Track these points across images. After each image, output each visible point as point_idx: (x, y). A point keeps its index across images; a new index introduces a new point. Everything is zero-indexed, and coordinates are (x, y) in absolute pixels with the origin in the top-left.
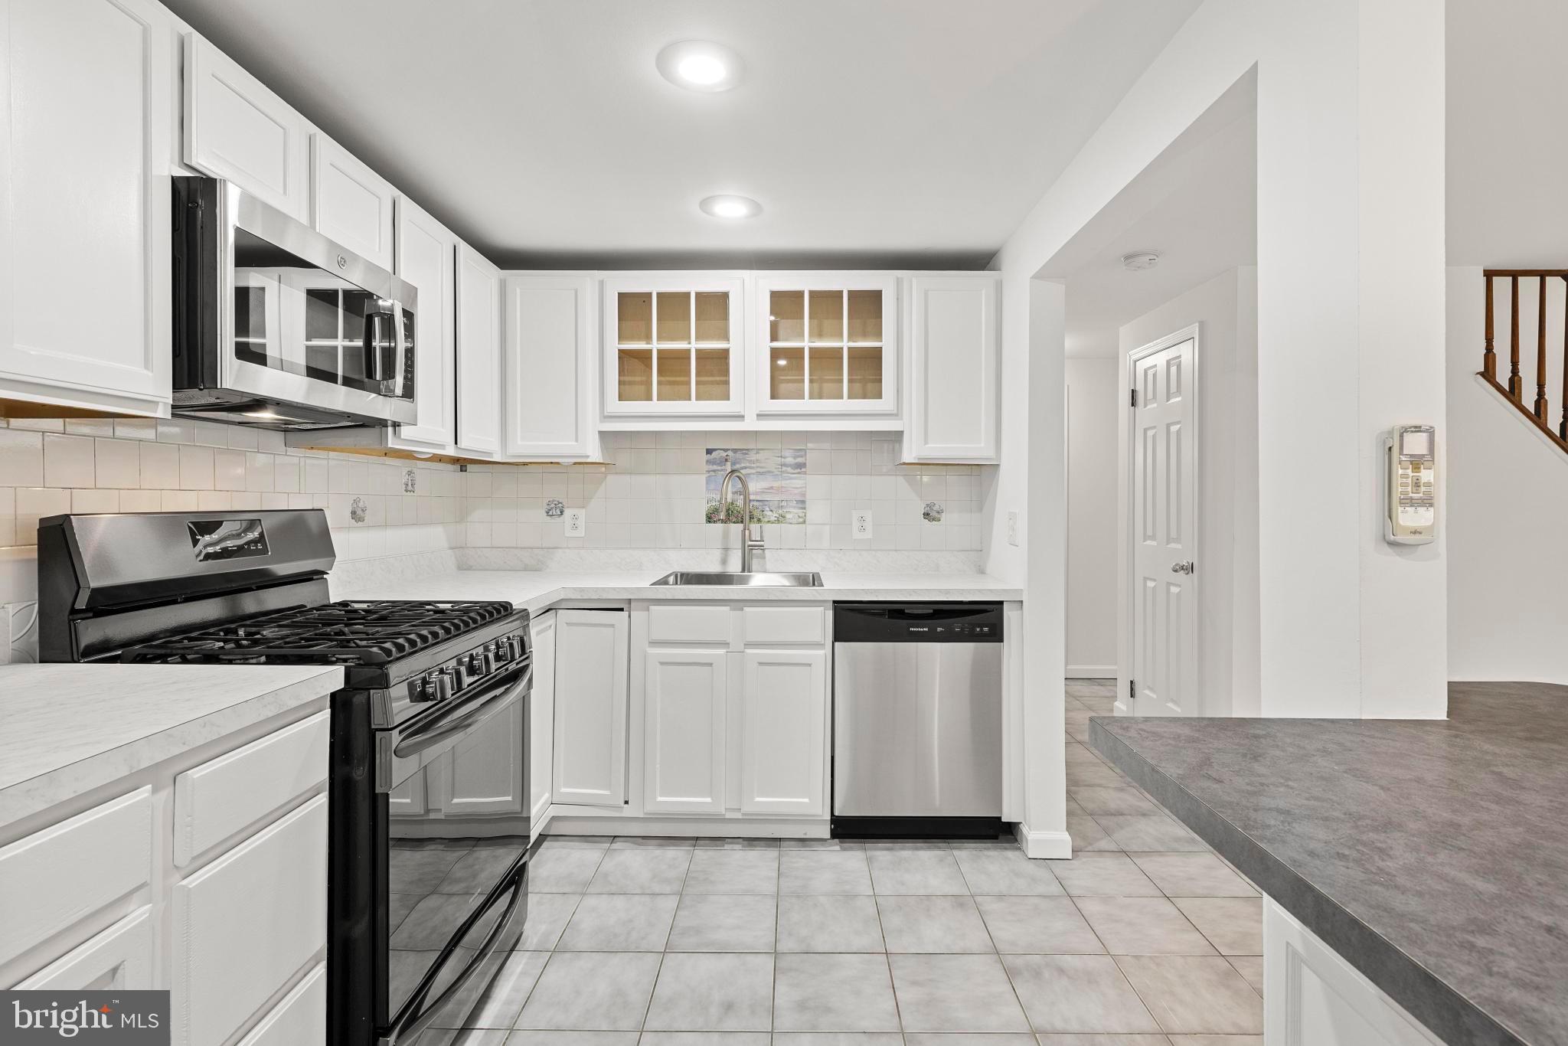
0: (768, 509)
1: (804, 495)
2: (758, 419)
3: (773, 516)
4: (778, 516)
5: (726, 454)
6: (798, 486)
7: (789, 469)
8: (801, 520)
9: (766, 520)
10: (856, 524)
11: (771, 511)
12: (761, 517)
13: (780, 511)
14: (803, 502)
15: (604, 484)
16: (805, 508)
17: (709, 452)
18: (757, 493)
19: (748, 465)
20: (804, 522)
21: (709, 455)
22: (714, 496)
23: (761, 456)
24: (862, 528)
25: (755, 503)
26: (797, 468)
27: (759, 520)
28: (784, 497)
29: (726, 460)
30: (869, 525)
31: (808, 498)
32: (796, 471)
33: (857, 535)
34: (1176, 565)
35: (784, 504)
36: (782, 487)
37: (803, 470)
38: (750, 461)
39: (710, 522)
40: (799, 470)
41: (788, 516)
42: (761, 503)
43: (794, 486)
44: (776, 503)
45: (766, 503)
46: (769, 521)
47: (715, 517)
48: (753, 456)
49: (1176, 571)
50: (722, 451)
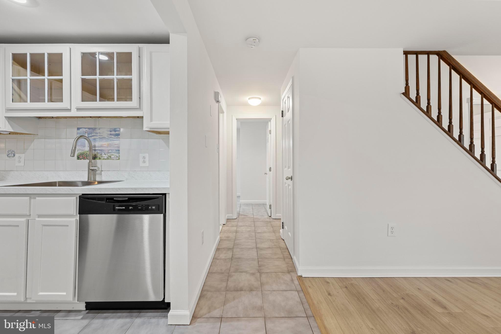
0: (103, 153)
1: (119, 147)
2: (77, 111)
3: (106, 157)
4: (108, 156)
5: (86, 130)
6: (116, 144)
7: (113, 136)
8: (118, 158)
9: (103, 158)
10: (141, 160)
11: (105, 154)
12: (100, 157)
13: (109, 155)
14: (119, 150)
15: (33, 143)
16: (119, 153)
17: (78, 129)
18: (99, 147)
19: (95, 134)
20: (119, 159)
21: (78, 130)
22: (80, 148)
23: (101, 131)
24: (144, 162)
25: (98, 151)
26: (116, 136)
27: (100, 158)
28: (111, 149)
29: (86, 133)
30: (147, 159)
31: (121, 149)
32: (116, 137)
33: (142, 164)
34: (287, 177)
35: (110, 151)
36: (110, 144)
37: (119, 137)
38: (96, 133)
39: (78, 159)
40: (117, 137)
41: (112, 156)
42: (100, 151)
43: (115, 144)
44: (107, 151)
45: (103, 151)
46: (104, 159)
47: (81, 157)
48: (98, 131)
49: (287, 179)
50: (84, 129)
